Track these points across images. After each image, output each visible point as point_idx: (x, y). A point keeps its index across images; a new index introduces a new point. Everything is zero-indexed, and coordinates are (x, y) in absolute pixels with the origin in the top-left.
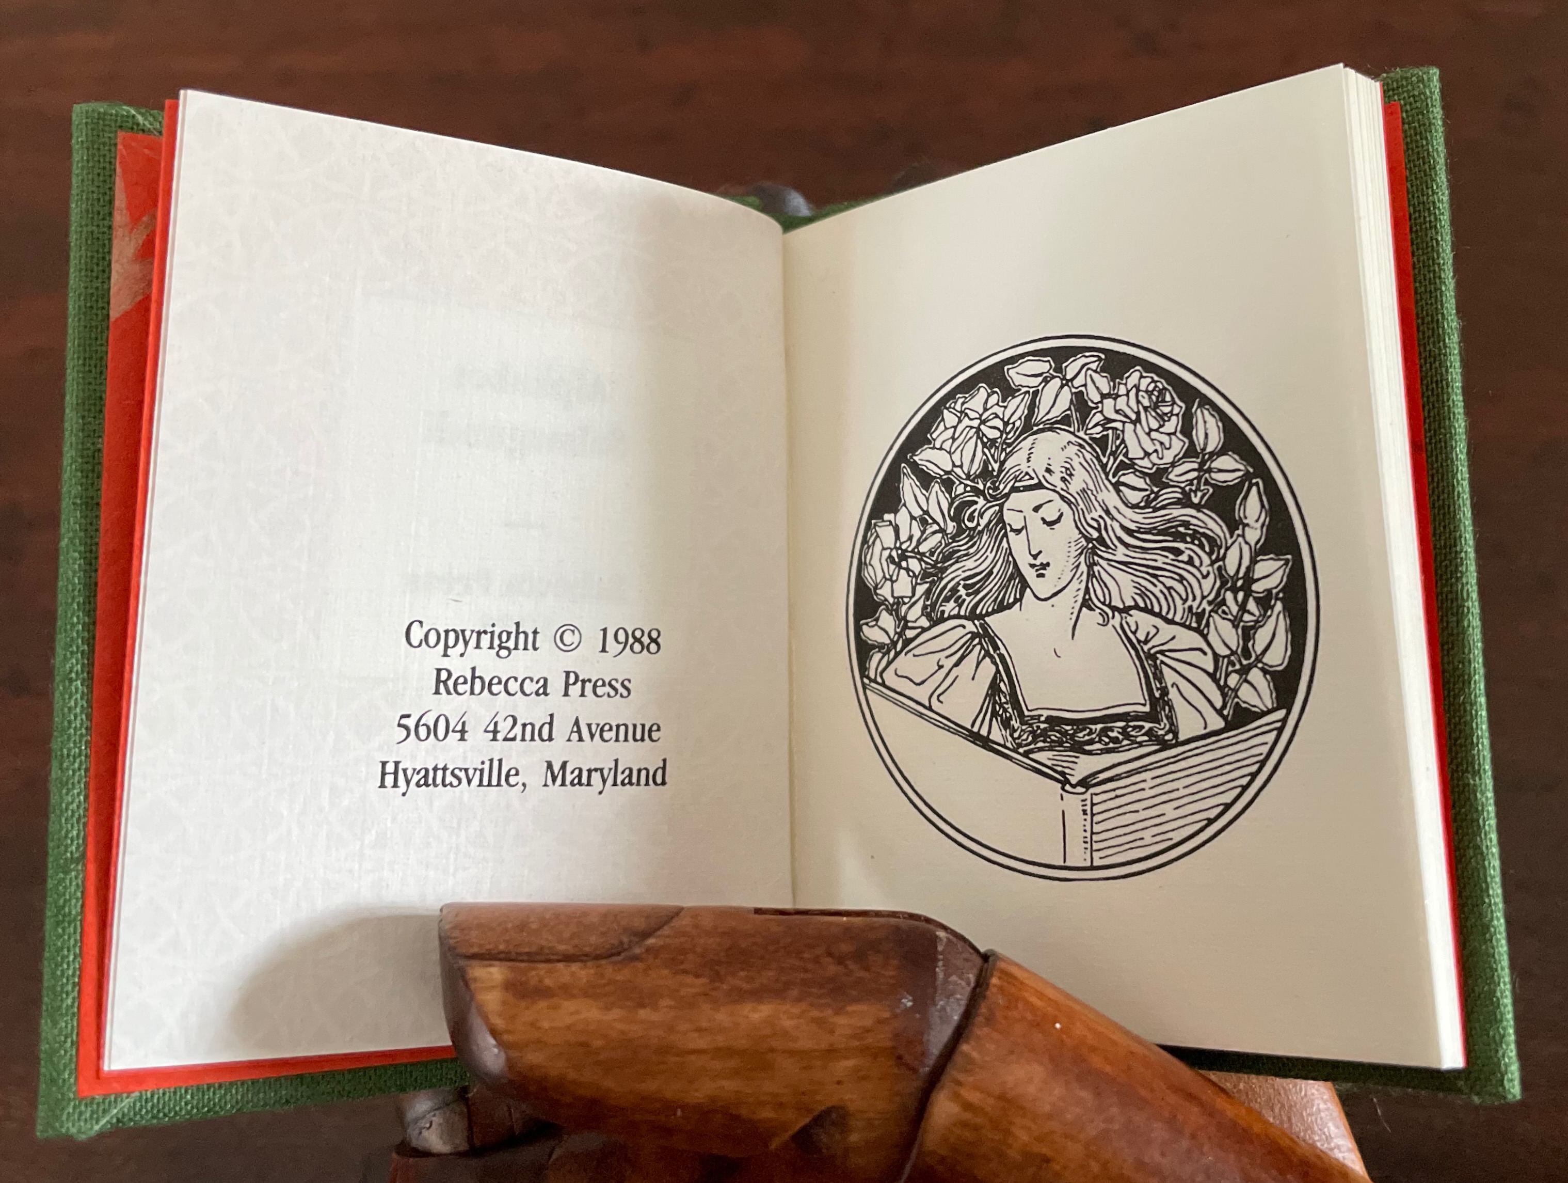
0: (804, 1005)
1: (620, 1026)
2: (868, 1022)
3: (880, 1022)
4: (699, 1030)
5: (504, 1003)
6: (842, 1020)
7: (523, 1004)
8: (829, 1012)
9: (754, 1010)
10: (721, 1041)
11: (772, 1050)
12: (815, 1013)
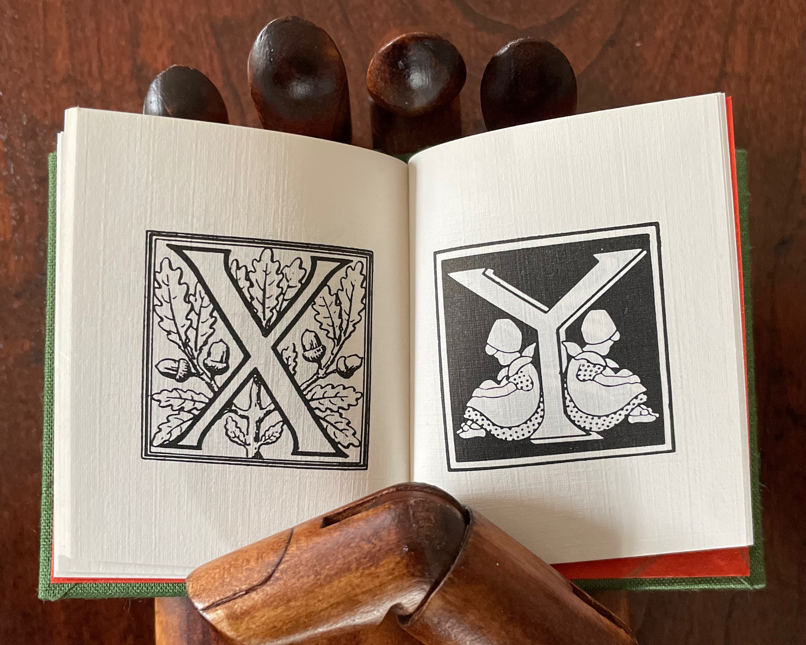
0: (361, 570)
1: (285, 614)
2: (392, 566)
3: (398, 563)
4: (319, 601)
5: (230, 625)
6: (381, 570)
7: (239, 622)
8: (373, 569)
9: (340, 582)
10: (332, 601)
11: (356, 595)
12: (367, 572)
